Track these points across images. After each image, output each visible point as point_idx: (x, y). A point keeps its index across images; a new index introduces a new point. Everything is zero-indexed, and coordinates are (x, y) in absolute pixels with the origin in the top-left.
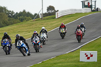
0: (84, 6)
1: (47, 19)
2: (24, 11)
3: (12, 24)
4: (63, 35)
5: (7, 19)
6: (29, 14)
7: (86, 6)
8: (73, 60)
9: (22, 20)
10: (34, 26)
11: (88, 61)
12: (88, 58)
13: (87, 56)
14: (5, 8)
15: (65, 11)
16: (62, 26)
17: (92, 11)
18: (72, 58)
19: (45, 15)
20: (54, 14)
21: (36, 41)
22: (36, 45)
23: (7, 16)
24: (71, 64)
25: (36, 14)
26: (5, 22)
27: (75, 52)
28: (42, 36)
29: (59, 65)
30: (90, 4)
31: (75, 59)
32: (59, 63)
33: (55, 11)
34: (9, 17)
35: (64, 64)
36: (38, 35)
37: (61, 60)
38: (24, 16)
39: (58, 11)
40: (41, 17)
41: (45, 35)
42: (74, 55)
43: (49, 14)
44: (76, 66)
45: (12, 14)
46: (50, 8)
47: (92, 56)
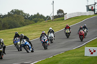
0: (88, 10)
1: (57, 20)
2: (38, 14)
3: (28, 25)
4: (68, 35)
5: (23, 21)
6: (42, 16)
7: (90, 10)
8: (79, 55)
9: (36, 22)
10: (46, 26)
11: (92, 55)
12: (92, 53)
13: (91, 51)
14: (21, 12)
15: (72, 14)
16: (67, 27)
17: (95, 14)
18: (78, 53)
19: (55, 17)
20: (63, 16)
21: (44, 40)
22: (44, 43)
23: (23, 18)
24: (77, 58)
25: (48, 16)
26: (21, 23)
27: (80, 48)
28: (50, 35)
29: (67, 59)
30: (93, 8)
31: (81, 54)
32: (67, 57)
33: (64, 14)
34: (25, 18)
35: (71, 58)
36: (45, 35)
37: (69, 55)
38: (38, 18)
39: (66, 14)
40: (52, 19)
41: (52, 35)
42: (80, 50)
43: (59, 16)
44: (81, 60)
45: (27, 17)
46: (60, 11)
47: (95, 51)
